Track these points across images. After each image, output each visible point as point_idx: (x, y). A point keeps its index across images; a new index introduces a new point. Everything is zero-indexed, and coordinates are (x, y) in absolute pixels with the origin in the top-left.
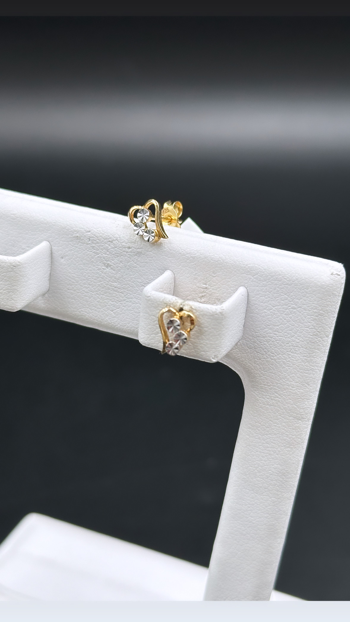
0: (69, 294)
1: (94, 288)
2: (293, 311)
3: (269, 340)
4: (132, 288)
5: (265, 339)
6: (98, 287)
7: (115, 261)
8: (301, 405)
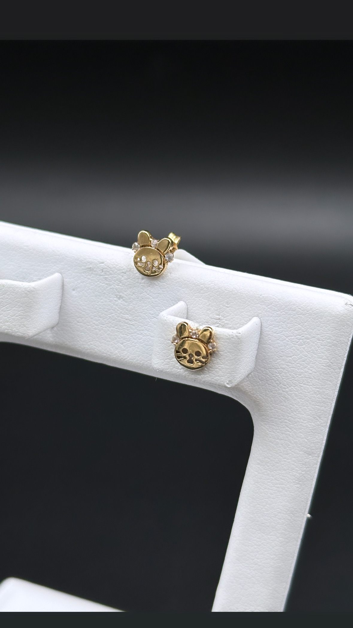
0: (78, 327)
1: (104, 321)
2: (306, 341)
3: (282, 372)
4: (144, 320)
5: (277, 371)
6: (109, 320)
7: (127, 292)
8: (312, 439)
